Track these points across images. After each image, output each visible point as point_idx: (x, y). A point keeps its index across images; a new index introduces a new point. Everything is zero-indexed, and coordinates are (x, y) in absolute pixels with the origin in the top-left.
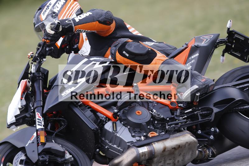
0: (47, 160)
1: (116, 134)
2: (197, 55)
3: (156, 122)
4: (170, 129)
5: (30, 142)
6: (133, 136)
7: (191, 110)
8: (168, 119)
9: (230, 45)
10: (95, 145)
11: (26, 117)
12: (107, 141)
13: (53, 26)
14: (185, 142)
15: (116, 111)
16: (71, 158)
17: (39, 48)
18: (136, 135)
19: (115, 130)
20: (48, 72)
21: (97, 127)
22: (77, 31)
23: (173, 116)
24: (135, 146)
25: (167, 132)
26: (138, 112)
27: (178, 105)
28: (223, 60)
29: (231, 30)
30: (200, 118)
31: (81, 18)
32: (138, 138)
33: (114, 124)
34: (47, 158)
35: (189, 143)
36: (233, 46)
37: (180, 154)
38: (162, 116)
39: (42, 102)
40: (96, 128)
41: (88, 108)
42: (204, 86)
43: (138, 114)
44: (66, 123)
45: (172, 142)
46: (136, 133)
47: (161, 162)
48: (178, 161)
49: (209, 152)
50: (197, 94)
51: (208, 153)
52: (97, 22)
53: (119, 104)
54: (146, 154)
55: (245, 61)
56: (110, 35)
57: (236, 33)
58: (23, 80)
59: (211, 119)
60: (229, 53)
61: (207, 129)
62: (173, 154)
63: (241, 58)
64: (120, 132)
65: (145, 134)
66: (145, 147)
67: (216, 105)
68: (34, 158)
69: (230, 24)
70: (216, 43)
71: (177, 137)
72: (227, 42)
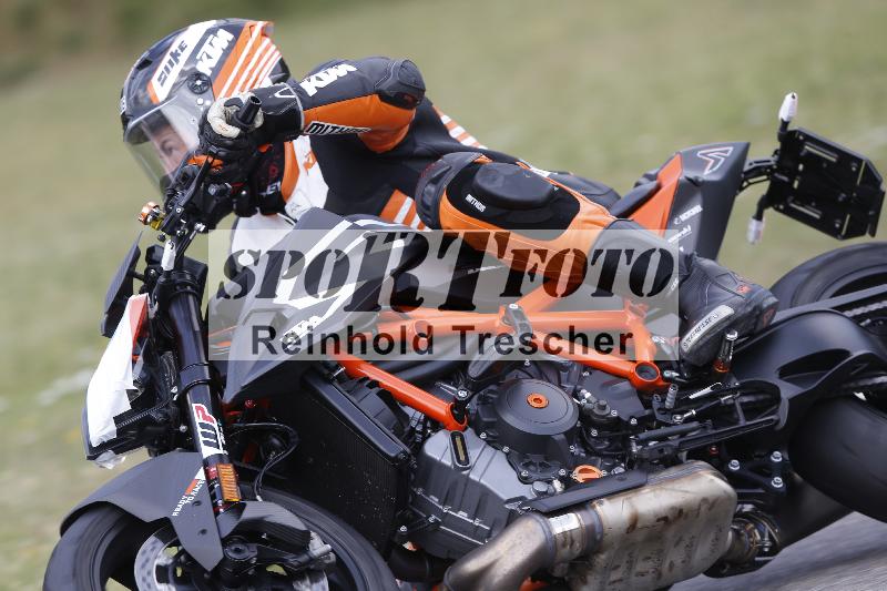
0: (253, 561)
1: (469, 474)
2: (697, 209)
3: (594, 433)
4: (646, 455)
5: (185, 501)
6: (524, 480)
7: (708, 390)
8: (634, 422)
9: (785, 179)
10: (396, 511)
11: (149, 421)
12: (434, 500)
13: (232, 110)
14: (699, 497)
15: (463, 394)
16: (328, 553)
18: (534, 476)
19: (462, 458)
20: (206, 269)
21: (408, 450)
22: (312, 127)
23: (647, 412)
24: (538, 512)
25: (632, 464)
26: (536, 400)
27: (662, 374)
28: (758, 234)
29: (790, 128)
30: (741, 417)
31: (322, 85)
32: (540, 487)
33: (458, 439)
34: (250, 553)
35: (710, 501)
36: (796, 184)
37: (681, 539)
38: (614, 414)
39: (206, 368)
40: (405, 452)
41: (369, 387)
42: (749, 309)
43: (534, 404)
44: (294, 437)
45: (655, 498)
46: (532, 468)
47: (618, 567)
48: (672, 565)
49: (762, 536)
50: (729, 337)
51: (759, 538)
52: (377, 97)
53: (473, 372)
54: (574, 536)
55: (835, 233)
56: (396, 147)
57: (809, 138)
59: (778, 422)
60: (777, 209)
61: (758, 456)
62: (660, 538)
63: (825, 225)
64: (479, 467)
65: (563, 472)
66: (572, 515)
67: (787, 372)
68: (210, 554)
69: (791, 108)
70: (742, 172)
71: (672, 479)
72: (773, 171)
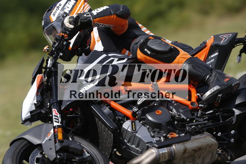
0: (65, 158)
1: (135, 134)
2: (217, 54)
3: (176, 122)
4: (190, 130)
5: (47, 139)
6: (153, 137)
7: (211, 111)
8: (188, 120)
11: (41, 113)
12: (125, 141)
13: (71, 20)
14: (206, 144)
15: (135, 110)
16: (89, 156)
17: (55, 41)
18: (156, 135)
19: (134, 129)
21: (116, 126)
22: (96, 24)
23: (193, 117)
24: (154, 147)
25: (187, 133)
26: (158, 112)
27: (198, 105)
28: (239, 60)
30: (221, 120)
31: (98, 12)
32: (157, 139)
33: (133, 124)
35: (210, 145)
37: (200, 157)
41: (107, 106)
44: (83, 120)
46: (156, 133)
51: (227, 156)
52: (116, 16)
53: (139, 103)
54: (166, 155)
58: (38, 75)
59: (233, 121)
62: (193, 156)
64: (139, 132)
65: (164, 135)
67: (238, 106)
68: (52, 156)
70: (234, 42)
72: (245, 42)
